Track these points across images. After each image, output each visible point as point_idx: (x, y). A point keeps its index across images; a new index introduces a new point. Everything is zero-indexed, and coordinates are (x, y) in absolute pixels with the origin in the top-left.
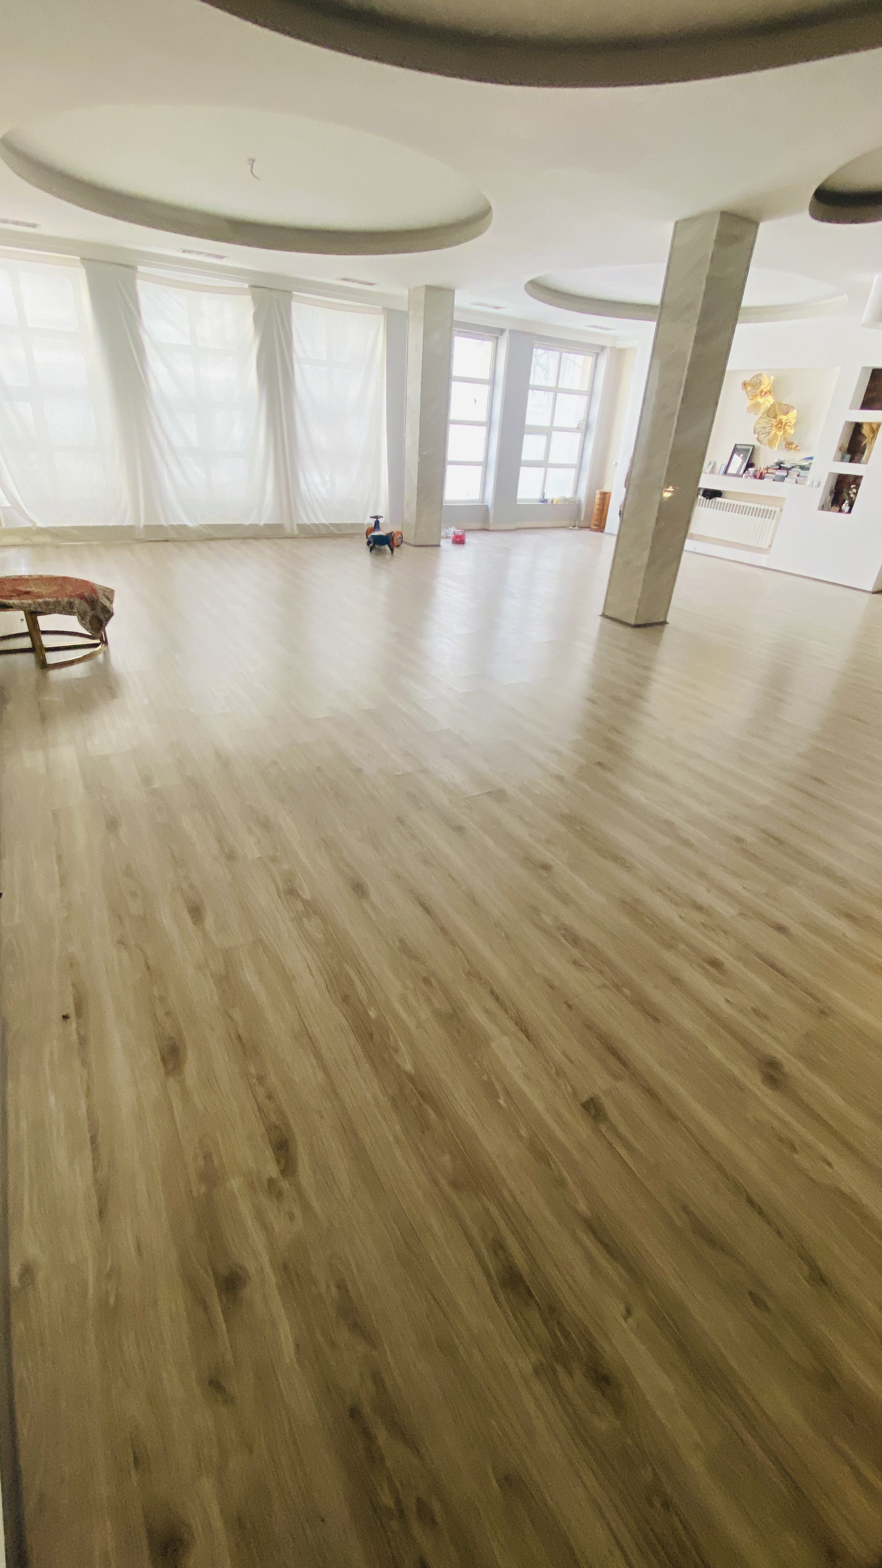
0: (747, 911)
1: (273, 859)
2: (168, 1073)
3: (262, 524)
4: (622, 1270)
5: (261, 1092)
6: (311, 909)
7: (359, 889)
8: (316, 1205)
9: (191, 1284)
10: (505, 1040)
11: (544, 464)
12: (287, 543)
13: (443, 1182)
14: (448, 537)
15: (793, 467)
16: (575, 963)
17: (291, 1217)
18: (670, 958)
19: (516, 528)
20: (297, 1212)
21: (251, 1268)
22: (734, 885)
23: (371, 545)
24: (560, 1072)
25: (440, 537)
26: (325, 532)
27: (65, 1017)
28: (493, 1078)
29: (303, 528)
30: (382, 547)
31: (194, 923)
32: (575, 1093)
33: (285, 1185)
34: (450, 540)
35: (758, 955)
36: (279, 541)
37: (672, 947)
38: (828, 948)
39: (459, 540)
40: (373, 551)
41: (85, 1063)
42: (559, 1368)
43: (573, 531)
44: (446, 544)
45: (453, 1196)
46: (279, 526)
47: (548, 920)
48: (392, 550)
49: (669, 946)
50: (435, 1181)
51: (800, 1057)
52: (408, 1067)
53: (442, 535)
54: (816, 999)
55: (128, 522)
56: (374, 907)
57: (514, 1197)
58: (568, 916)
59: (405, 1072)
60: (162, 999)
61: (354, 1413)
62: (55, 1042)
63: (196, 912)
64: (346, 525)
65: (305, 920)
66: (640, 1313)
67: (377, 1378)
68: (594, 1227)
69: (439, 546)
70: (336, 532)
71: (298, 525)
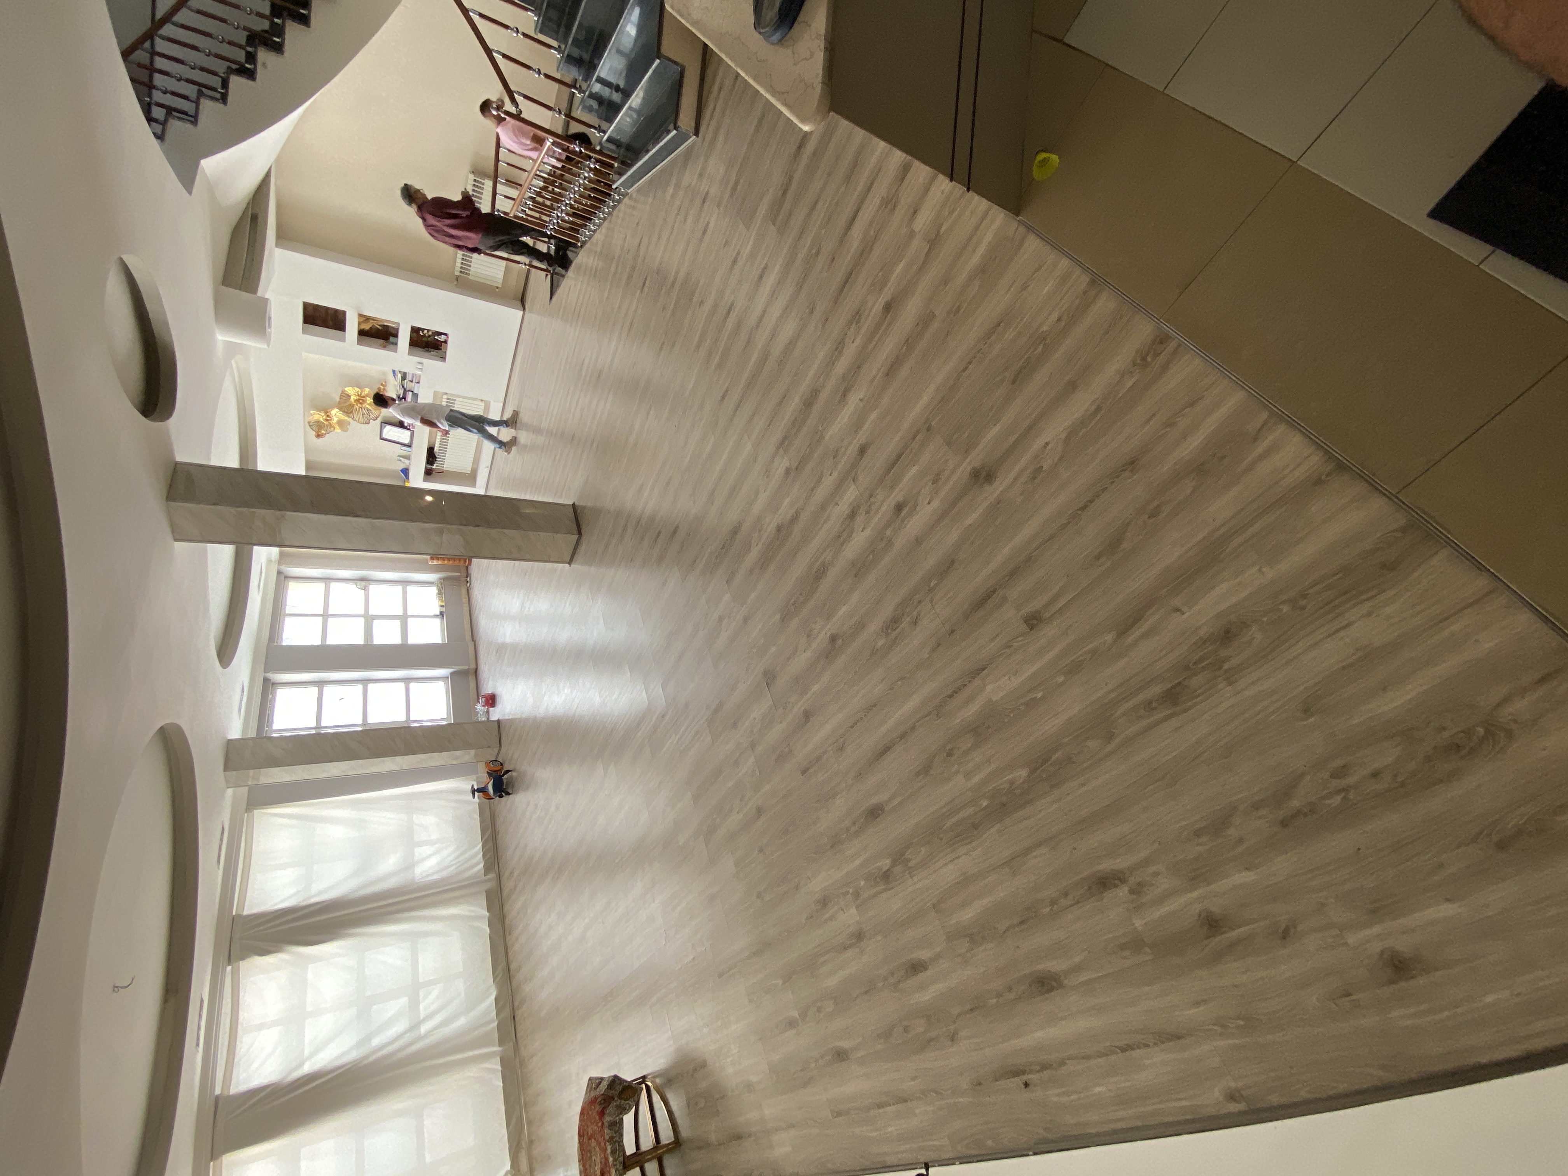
0: (850, 475)
1: (857, 895)
2: (1061, 986)
3: (487, 914)
4: (1151, 611)
5: (1064, 902)
6: (899, 857)
7: (875, 813)
8: (1144, 854)
9: (1218, 957)
10: (989, 688)
11: (404, 619)
12: (508, 885)
13: (1109, 748)
14: (488, 712)
15: (403, 387)
16: (915, 622)
17: (1156, 874)
18: (900, 542)
19: (473, 641)
20: (1152, 869)
21: (1197, 908)
22: (829, 481)
23: (503, 794)
24: (1008, 646)
25: (488, 720)
26: (490, 844)
27: (1026, 1085)
28: (1022, 701)
29: (487, 869)
30: (505, 781)
31: (926, 969)
32: (1022, 635)
33: (1132, 881)
34: (491, 709)
35: (888, 471)
36: (505, 893)
37: (890, 541)
38: (873, 416)
39: (491, 701)
40: (510, 791)
41: (1062, 1063)
42: (1226, 666)
43: (472, 583)
44: (496, 714)
45: (1117, 741)
46: (489, 894)
47: (880, 643)
48: (507, 772)
49: (890, 543)
50: (1110, 754)
51: (967, 452)
52: (1023, 773)
53: (486, 719)
54: (918, 432)
55: (496, 1065)
56: (891, 799)
57: (1112, 691)
58: (874, 626)
59: (1028, 776)
60: (999, 995)
61: (1284, 823)
62: (1050, 1092)
63: (916, 967)
64: (482, 821)
65: (910, 864)
66: (1177, 602)
67: (1256, 806)
68: (1123, 631)
69: (498, 721)
70: (489, 831)
71: (485, 874)
